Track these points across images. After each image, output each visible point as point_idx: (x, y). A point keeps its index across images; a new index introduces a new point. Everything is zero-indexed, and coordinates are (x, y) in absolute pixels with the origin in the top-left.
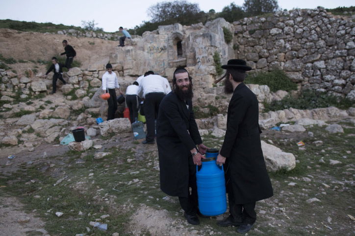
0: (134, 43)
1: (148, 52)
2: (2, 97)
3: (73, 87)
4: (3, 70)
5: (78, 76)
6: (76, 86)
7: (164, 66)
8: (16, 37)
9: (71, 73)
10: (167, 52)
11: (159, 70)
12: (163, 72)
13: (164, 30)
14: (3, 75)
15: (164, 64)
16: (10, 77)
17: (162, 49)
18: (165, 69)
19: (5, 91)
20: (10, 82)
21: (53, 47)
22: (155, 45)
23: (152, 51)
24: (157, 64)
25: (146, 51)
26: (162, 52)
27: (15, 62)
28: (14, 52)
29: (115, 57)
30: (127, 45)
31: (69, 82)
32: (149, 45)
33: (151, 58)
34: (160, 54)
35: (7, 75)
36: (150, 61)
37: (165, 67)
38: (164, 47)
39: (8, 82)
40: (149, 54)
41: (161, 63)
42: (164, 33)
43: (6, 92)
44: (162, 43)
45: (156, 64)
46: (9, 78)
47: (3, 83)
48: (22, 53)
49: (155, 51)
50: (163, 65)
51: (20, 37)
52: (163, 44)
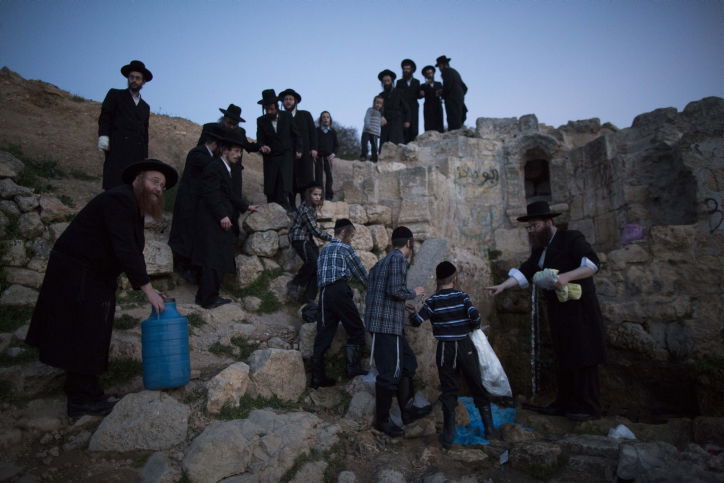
0: (412, 156)
1: (455, 182)
2: (7, 292)
3: (261, 268)
4: (27, 190)
5: (277, 231)
6: (272, 265)
7: (491, 222)
8: (68, 109)
9: (259, 219)
10: (499, 186)
11: (478, 232)
12: (488, 238)
13: (491, 127)
14: (25, 207)
15: (492, 217)
16: (51, 217)
17: (487, 178)
18: (493, 231)
19: (25, 266)
20: (47, 235)
21: (170, 148)
22: (469, 164)
23: (464, 181)
24: (475, 215)
25: (452, 177)
26: (486, 185)
27: (62, 175)
28: (59, 146)
29: (363, 186)
30: (390, 159)
31: (249, 250)
32: (457, 163)
33: (461, 198)
34: (481, 189)
35: (39, 209)
36: (460, 206)
37: (495, 225)
38: (492, 171)
39: (40, 234)
40: (458, 188)
41: (483, 214)
42: (492, 137)
43: (25, 272)
44: (486, 162)
45: (472, 214)
46: (44, 222)
47: (20, 236)
48: (81, 152)
49: (470, 180)
50: (488, 218)
51: (79, 111)
52: (489, 164)
